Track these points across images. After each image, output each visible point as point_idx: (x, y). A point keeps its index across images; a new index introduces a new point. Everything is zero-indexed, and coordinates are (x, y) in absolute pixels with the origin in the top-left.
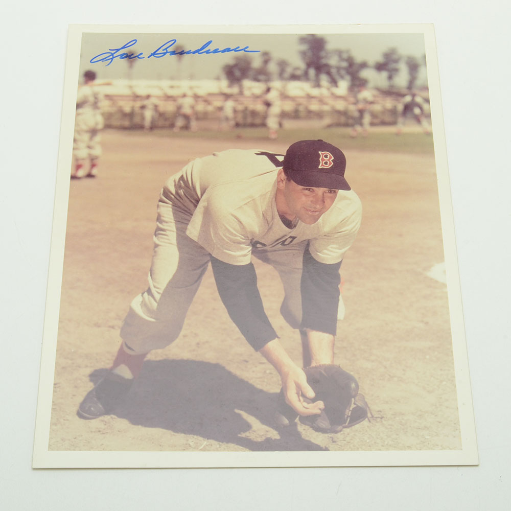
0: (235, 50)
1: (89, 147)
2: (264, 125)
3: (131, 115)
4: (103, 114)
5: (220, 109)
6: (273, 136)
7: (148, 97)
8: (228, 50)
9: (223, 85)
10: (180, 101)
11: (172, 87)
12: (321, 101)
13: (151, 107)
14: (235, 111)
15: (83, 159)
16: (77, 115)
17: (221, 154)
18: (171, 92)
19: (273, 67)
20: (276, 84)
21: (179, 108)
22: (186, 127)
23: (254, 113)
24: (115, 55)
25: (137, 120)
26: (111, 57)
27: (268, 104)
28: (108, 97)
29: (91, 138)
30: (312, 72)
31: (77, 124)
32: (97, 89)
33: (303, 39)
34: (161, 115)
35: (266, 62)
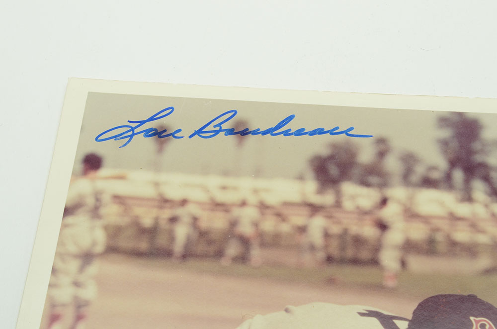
0: (332, 132)
1: (77, 284)
2: (374, 262)
3: (152, 232)
4: (106, 228)
5: (302, 230)
6: (390, 283)
7: (184, 202)
8: (321, 131)
9: (310, 189)
10: (236, 212)
11: (224, 188)
12: (474, 226)
13: (186, 219)
14: (327, 235)
15: (64, 305)
16: (64, 226)
17: (297, 310)
18: (221, 197)
19: (392, 164)
20: (398, 193)
21: (234, 224)
22: (243, 259)
23: (358, 241)
24: (136, 131)
25: (162, 241)
26: (130, 133)
27: (383, 226)
28: (118, 199)
29: (82, 269)
30: (458, 175)
31: (61, 243)
32: (100, 185)
33: (444, 121)
34: (203, 234)
35: (382, 154)
